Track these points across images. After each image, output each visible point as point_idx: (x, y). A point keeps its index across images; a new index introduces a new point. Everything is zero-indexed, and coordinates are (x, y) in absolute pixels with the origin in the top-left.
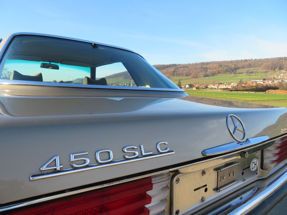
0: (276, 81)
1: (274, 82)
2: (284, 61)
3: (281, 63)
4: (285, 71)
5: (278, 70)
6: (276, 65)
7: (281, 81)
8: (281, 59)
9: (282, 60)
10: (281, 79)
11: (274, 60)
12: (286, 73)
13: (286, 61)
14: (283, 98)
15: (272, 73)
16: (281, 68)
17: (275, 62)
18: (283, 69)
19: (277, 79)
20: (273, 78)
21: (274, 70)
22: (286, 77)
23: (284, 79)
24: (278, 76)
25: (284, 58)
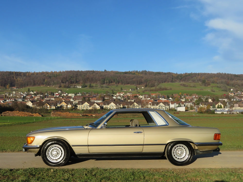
0: (8, 100)
1: (6, 101)
2: (14, 77)
3: (12, 78)
4: (16, 88)
5: (9, 87)
6: (7, 80)
7: (14, 100)
8: (11, 73)
9: (13, 75)
10: (13, 97)
11: (4, 74)
12: (18, 90)
13: (17, 77)
14: (27, 121)
15: (3, 90)
16: (12, 85)
17: (5, 77)
18: (14, 86)
19: (9, 98)
20: (4, 97)
21: (4, 86)
22: (18, 95)
23: (17, 98)
24: (10, 94)
25: (14, 73)
